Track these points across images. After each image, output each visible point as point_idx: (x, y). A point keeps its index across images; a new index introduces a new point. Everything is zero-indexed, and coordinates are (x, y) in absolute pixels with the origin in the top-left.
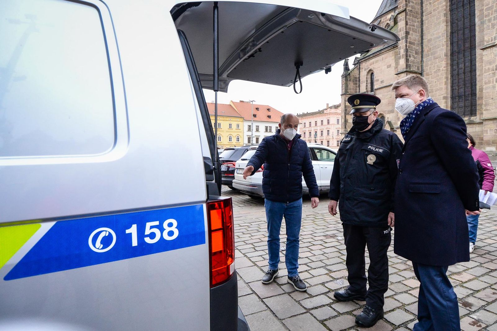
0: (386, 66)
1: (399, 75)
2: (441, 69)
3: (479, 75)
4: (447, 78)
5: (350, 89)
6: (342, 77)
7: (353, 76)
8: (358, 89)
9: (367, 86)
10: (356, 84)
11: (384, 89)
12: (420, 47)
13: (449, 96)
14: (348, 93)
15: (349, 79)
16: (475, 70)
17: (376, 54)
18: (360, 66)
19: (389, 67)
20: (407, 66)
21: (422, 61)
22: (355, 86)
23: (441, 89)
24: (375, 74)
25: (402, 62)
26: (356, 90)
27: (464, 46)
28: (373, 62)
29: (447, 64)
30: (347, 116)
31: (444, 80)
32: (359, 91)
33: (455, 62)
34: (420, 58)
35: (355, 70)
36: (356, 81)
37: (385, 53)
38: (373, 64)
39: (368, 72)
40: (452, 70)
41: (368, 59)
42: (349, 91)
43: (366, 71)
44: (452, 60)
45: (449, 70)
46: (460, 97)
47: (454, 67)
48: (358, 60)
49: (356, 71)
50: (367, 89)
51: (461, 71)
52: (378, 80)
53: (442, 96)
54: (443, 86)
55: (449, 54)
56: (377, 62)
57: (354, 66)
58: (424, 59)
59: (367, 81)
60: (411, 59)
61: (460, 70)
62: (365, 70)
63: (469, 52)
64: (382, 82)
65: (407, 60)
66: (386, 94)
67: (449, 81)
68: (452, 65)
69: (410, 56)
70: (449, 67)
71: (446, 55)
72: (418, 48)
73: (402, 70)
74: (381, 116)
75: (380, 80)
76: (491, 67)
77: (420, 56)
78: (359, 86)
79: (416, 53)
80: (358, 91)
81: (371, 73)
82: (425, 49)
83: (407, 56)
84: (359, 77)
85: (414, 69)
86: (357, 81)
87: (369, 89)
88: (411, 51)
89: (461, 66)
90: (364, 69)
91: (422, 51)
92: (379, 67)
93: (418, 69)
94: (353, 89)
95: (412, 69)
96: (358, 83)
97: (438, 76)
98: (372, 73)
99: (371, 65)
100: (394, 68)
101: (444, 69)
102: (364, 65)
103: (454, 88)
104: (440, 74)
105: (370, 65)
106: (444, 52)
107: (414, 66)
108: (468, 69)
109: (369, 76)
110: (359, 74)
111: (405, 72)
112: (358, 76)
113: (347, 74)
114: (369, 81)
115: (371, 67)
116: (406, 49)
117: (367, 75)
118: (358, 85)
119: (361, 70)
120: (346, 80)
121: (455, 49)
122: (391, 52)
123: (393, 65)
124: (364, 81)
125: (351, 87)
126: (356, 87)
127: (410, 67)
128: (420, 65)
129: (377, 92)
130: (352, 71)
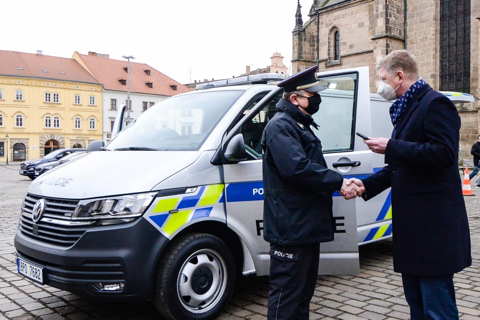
0: (357, 24)
1: (377, 41)
2: (429, 36)
3: (474, 50)
4: (436, 49)
5: (305, 53)
6: (293, 34)
7: (310, 33)
8: (316, 53)
9: (329, 50)
10: (313, 46)
11: (354, 57)
12: (403, 4)
13: (438, 73)
14: (302, 58)
15: (303, 38)
16: (469, 43)
17: (343, 5)
18: (319, 19)
19: (361, 27)
20: (388, 29)
21: (405, 23)
22: (311, 48)
23: (429, 64)
24: (341, 33)
25: (381, 23)
26: (313, 54)
27: (457, 9)
28: (339, 16)
29: (436, 30)
31: (433, 52)
32: (318, 57)
33: (446, 29)
34: (403, 19)
35: (312, 24)
36: (313, 41)
37: (356, 4)
38: (339, 18)
39: (331, 30)
40: (442, 40)
41: (331, 10)
42: (303, 56)
43: (327, 28)
44: (442, 26)
45: (439, 38)
46: (451, 75)
47: (445, 36)
48: (316, 9)
49: (314, 27)
50: (329, 54)
51: (453, 42)
52: (345, 44)
53: (429, 74)
54: (432, 60)
55: (439, 18)
56: (344, 16)
57: (310, 17)
58: (408, 21)
59: (329, 43)
60: (392, 19)
61: (451, 41)
62: (327, 26)
63: (462, 18)
64: (351, 46)
65: (387, 21)
66: (356, 64)
67: (438, 54)
68: (442, 33)
69: (390, 16)
70: (439, 36)
71: (435, 19)
72: (399, 4)
73: (380, 34)
75: (349, 44)
77: (403, 16)
78: (318, 49)
79: (398, 12)
80: (316, 56)
81: (335, 32)
82: (410, 7)
83: (387, 15)
84: (318, 36)
85: (395, 33)
86: (315, 41)
87: (332, 55)
88: (392, 8)
89: (453, 35)
90: (324, 25)
91: (405, 10)
92: (347, 25)
93: (400, 34)
94: (310, 53)
95: (392, 34)
96: (316, 44)
97: (425, 46)
98: (337, 32)
99: (336, 19)
100: (368, 28)
101: (433, 37)
102: (325, 19)
103: (444, 63)
104: (427, 43)
105: (334, 20)
106: (433, 14)
107: (396, 30)
108: (460, 41)
109: (332, 36)
110: (318, 31)
111: (385, 37)
112: (316, 34)
113: (301, 30)
114: (332, 43)
115: (335, 23)
116: (386, 5)
117: (330, 34)
118: (316, 47)
119: (320, 26)
120: (300, 39)
121: (447, 12)
122: (364, 5)
123: (367, 24)
124: (325, 43)
125: (307, 50)
126: (314, 50)
127: (390, 30)
128: (402, 29)
129: (345, 60)
130: (307, 27)
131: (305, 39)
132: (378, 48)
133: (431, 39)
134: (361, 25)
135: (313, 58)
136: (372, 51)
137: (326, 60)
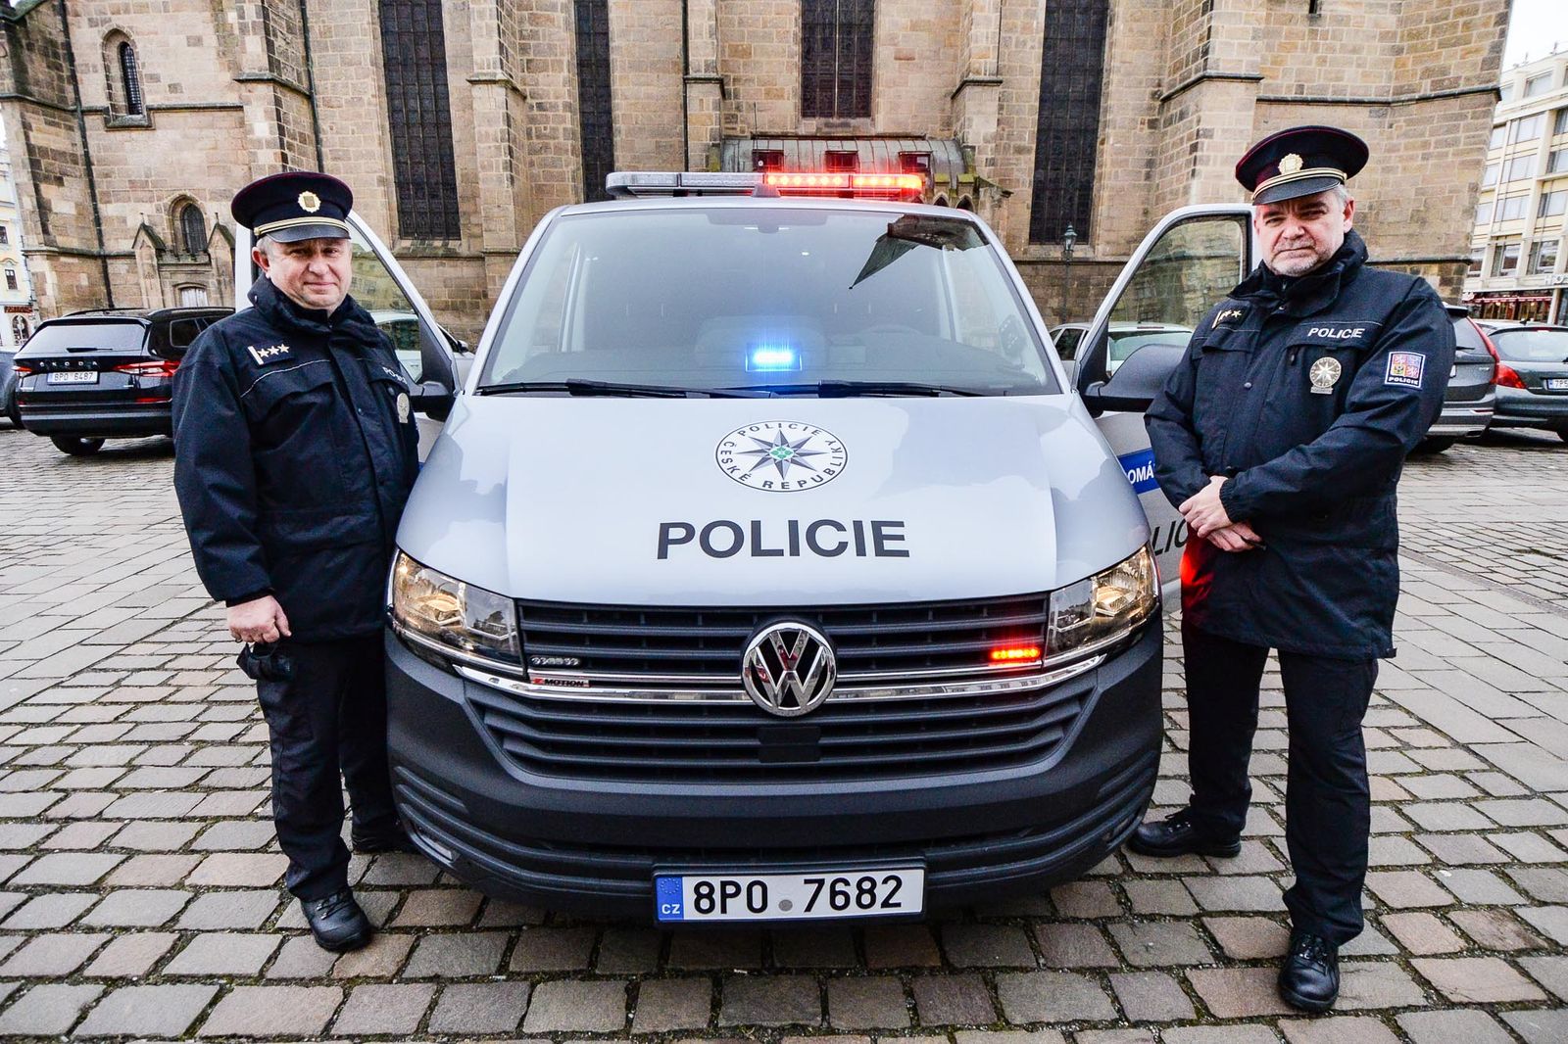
0: (183, 38)
1: (250, 86)
2: (366, 98)
3: (460, 141)
4: (383, 126)
5: (37, 84)
7: (41, 31)
8: (69, 88)
9: (109, 87)
10: (59, 68)
11: (187, 114)
12: (299, 15)
13: (392, 177)
14: (31, 95)
15: (24, 42)
16: (449, 125)
19: (195, 45)
20: (273, 64)
21: (307, 58)
22: (54, 74)
23: (370, 155)
24: (137, 50)
25: (254, 45)
26: (62, 90)
27: (416, 53)
28: (127, 6)
29: (379, 88)
30: (43, 187)
31: (377, 133)
32: (78, 100)
33: (398, 89)
34: (302, 48)
35: (43, 9)
36: (56, 55)
38: (127, 11)
39: (108, 38)
40: (393, 111)
42: (34, 89)
43: (94, 28)
44: (390, 83)
45: (385, 105)
46: (418, 186)
47: (396, 102)
49: (50, 18)
50: (110, 97)
51: (416, 118)
52: (154, 78)
53: (375, 176)
54: (376, 149)
55: (381, 62)
56: (142, 8)
58: (314, 55)
59: (107, 68)
60: (279, 43)
61: (411, 115)
62: (92, 23)
63: (430, 74)
64: (174, 88)
65: (270, 46)
66: (194, 132)
67: (388, 137)
68: (390, 96)
69: (275, 35)
70: (384, 100)
71: (374, 63)
72: (290, 13)
73: (257, 72)
74: (184, 204)
75: (165, 82)
76: (491, 130)
77: (300, 41)
78: (73, 79)
79: (290, 30)
80: (70, 95)
81: (121, 44)
82: (314, 25)
83: (267, 33)
84: (68, 46)
85: (288, 76)
86: (61, 56)
87: (121, 101)
88: (276, 18)
89: (415, 104)
90: (84, 21)
91: (305, 30)
92: (156, 33)
93: (300, 81)
94: (50, 85)
95: (284, 77)
96: (65, 65)
97: (359, 116)
98: (124, 48)
99: (118, 12)
100: (213, 53)
101: (374, 100)
103: (401, 159)
104: (363, 110)
105: (113, 13)
106: (368, 51)
107: (290, 69)
108: (430, 117)
109: (113, 53)
110: (66, 31)
111: (269, 80)
112: (60, 39)
113: (16, 19)
114: (116, 71)
115: (119, 22)
116: (263, 7)
117: (104, 46)
118: (66, 74)
119: (70, 18)
120: (16, 43)
121: (395, 52)
123: (211, 40)
124: (95, 67)
125: (41, 76)
126: (60, 78)
127: (278, 68)
128: (302, 69)
129: (159, 119)
130: (28, 12)
131: (30, 47)
132: (254, 103)
133: (369, 104)
134: (196, 41)
135: (63, 99)
136: (239, 108)
137: (105, 111)
